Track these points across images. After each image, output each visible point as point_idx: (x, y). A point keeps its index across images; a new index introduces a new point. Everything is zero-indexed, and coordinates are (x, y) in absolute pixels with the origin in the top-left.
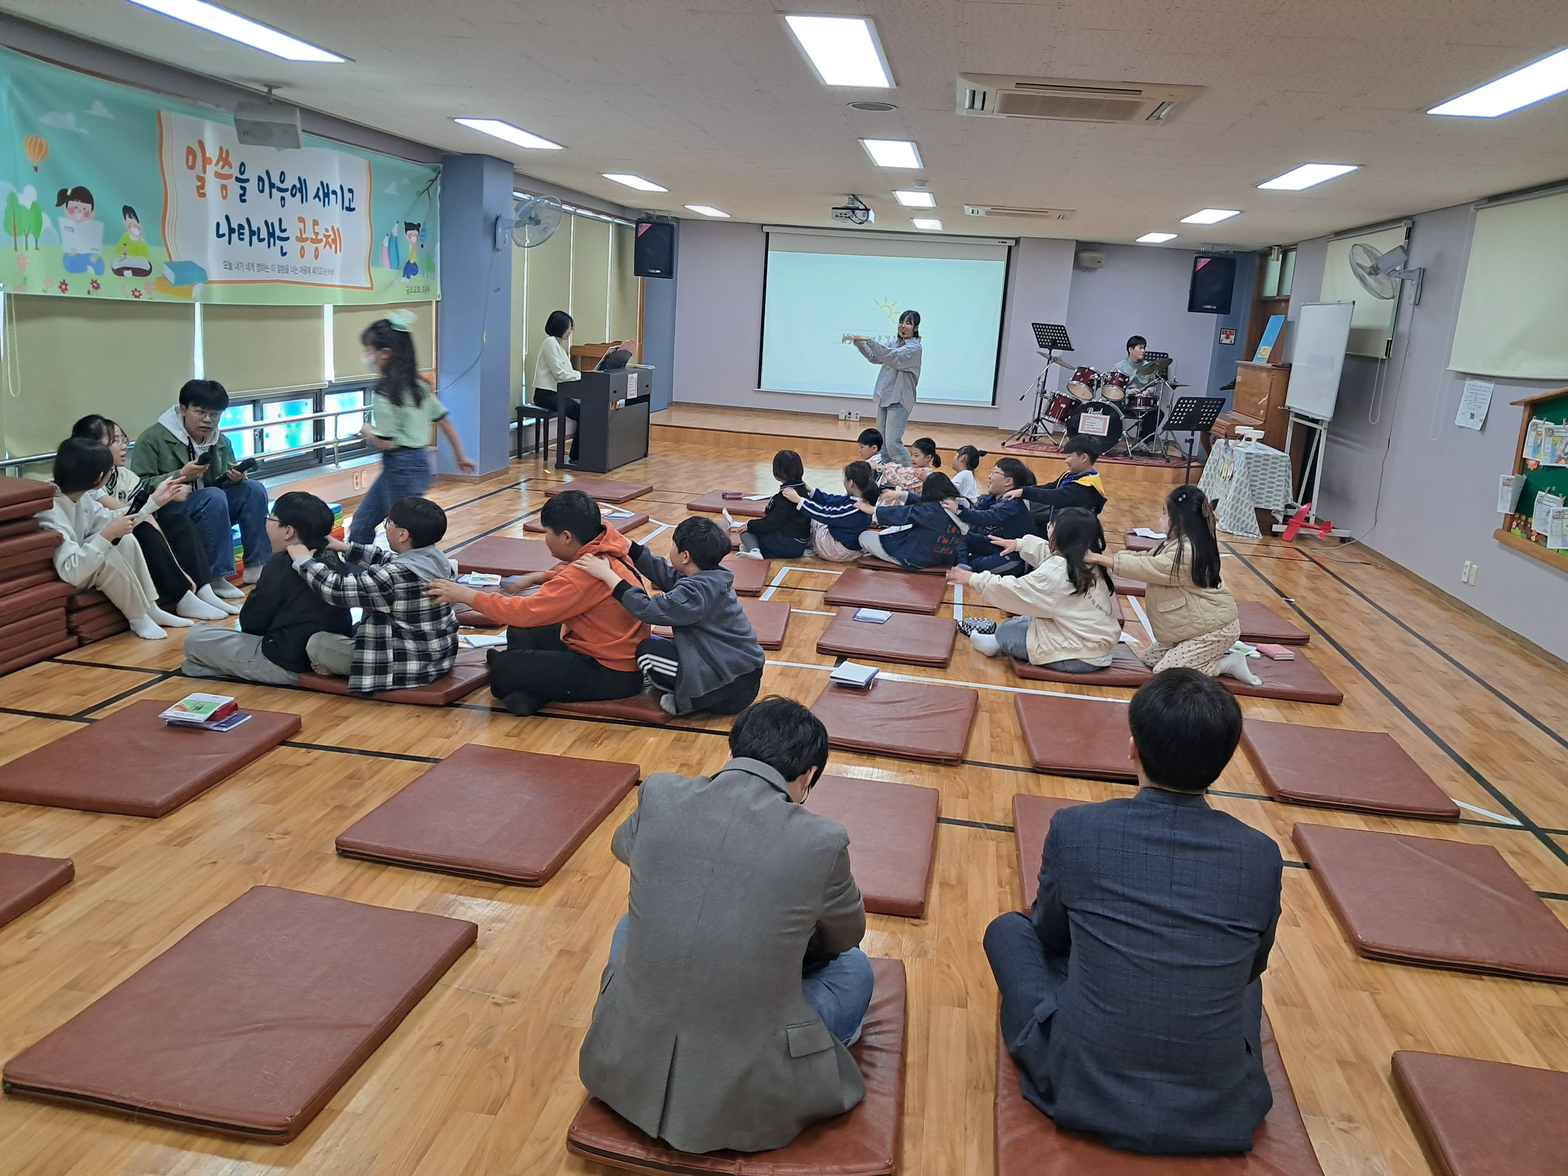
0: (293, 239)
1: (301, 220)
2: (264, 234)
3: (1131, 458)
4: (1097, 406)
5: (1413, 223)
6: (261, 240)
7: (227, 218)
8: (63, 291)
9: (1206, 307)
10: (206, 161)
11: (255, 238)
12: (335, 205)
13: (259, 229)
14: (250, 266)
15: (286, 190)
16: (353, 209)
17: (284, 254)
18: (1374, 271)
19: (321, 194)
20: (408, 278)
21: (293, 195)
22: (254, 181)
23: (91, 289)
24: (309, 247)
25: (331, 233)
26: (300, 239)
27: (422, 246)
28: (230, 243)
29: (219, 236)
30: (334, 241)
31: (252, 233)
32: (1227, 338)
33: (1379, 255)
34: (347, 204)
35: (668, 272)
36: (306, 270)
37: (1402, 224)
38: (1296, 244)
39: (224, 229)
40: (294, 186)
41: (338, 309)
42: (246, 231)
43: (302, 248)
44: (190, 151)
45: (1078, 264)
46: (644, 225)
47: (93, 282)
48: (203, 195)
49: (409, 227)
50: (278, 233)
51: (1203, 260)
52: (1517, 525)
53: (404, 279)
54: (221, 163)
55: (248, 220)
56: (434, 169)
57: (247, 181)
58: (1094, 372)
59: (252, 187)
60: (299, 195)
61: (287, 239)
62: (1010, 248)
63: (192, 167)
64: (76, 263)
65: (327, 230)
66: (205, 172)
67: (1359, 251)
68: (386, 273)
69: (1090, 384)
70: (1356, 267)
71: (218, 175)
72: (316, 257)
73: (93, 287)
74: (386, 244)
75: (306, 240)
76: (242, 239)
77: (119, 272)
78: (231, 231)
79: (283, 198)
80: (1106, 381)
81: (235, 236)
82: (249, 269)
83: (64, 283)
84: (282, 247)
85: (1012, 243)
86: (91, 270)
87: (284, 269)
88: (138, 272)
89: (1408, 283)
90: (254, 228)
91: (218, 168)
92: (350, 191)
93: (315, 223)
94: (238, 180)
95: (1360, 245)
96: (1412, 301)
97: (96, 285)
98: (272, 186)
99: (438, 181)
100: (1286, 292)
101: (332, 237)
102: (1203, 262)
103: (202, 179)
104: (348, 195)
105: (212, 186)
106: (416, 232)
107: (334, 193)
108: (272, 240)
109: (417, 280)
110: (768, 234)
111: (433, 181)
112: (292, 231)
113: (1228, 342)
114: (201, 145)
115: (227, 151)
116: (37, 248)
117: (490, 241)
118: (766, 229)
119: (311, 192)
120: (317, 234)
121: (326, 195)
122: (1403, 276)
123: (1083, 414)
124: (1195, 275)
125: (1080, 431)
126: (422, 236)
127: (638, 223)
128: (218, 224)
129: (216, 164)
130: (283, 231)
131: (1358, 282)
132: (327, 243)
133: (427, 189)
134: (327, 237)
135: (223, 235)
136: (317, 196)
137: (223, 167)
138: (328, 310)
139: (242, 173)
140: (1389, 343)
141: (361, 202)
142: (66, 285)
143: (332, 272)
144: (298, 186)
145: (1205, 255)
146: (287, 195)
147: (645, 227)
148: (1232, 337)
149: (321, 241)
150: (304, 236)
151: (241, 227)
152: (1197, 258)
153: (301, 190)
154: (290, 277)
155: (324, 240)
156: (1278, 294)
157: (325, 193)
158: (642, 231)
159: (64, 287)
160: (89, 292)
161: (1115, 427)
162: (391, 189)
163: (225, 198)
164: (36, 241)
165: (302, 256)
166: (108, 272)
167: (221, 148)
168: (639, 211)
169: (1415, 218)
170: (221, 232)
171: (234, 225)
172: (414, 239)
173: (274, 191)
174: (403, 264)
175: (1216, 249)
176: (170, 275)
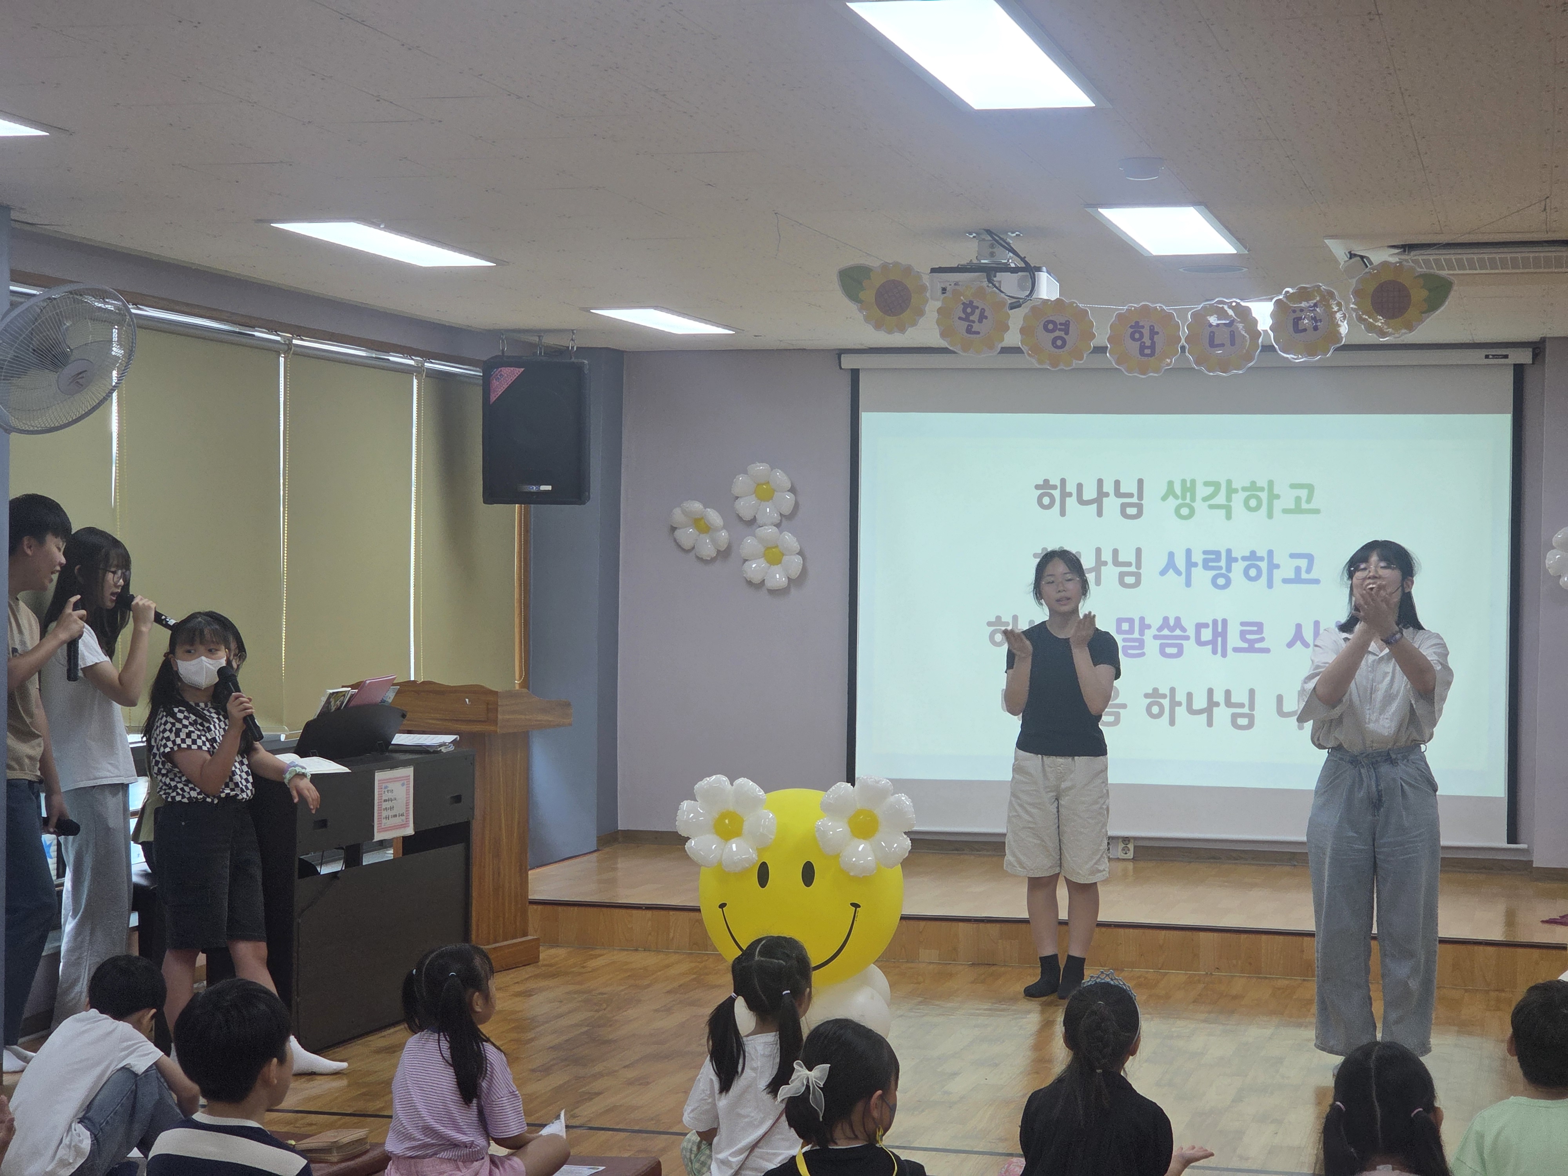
35: (575, 487)
46: (506, 371)
62: (1519, 371)
85: (1525, 357)
110: (856, 374)
118: (848, 362)
127: (491, 366)
147: (508, 375)
158: (499, 386)
168: (491, 335)
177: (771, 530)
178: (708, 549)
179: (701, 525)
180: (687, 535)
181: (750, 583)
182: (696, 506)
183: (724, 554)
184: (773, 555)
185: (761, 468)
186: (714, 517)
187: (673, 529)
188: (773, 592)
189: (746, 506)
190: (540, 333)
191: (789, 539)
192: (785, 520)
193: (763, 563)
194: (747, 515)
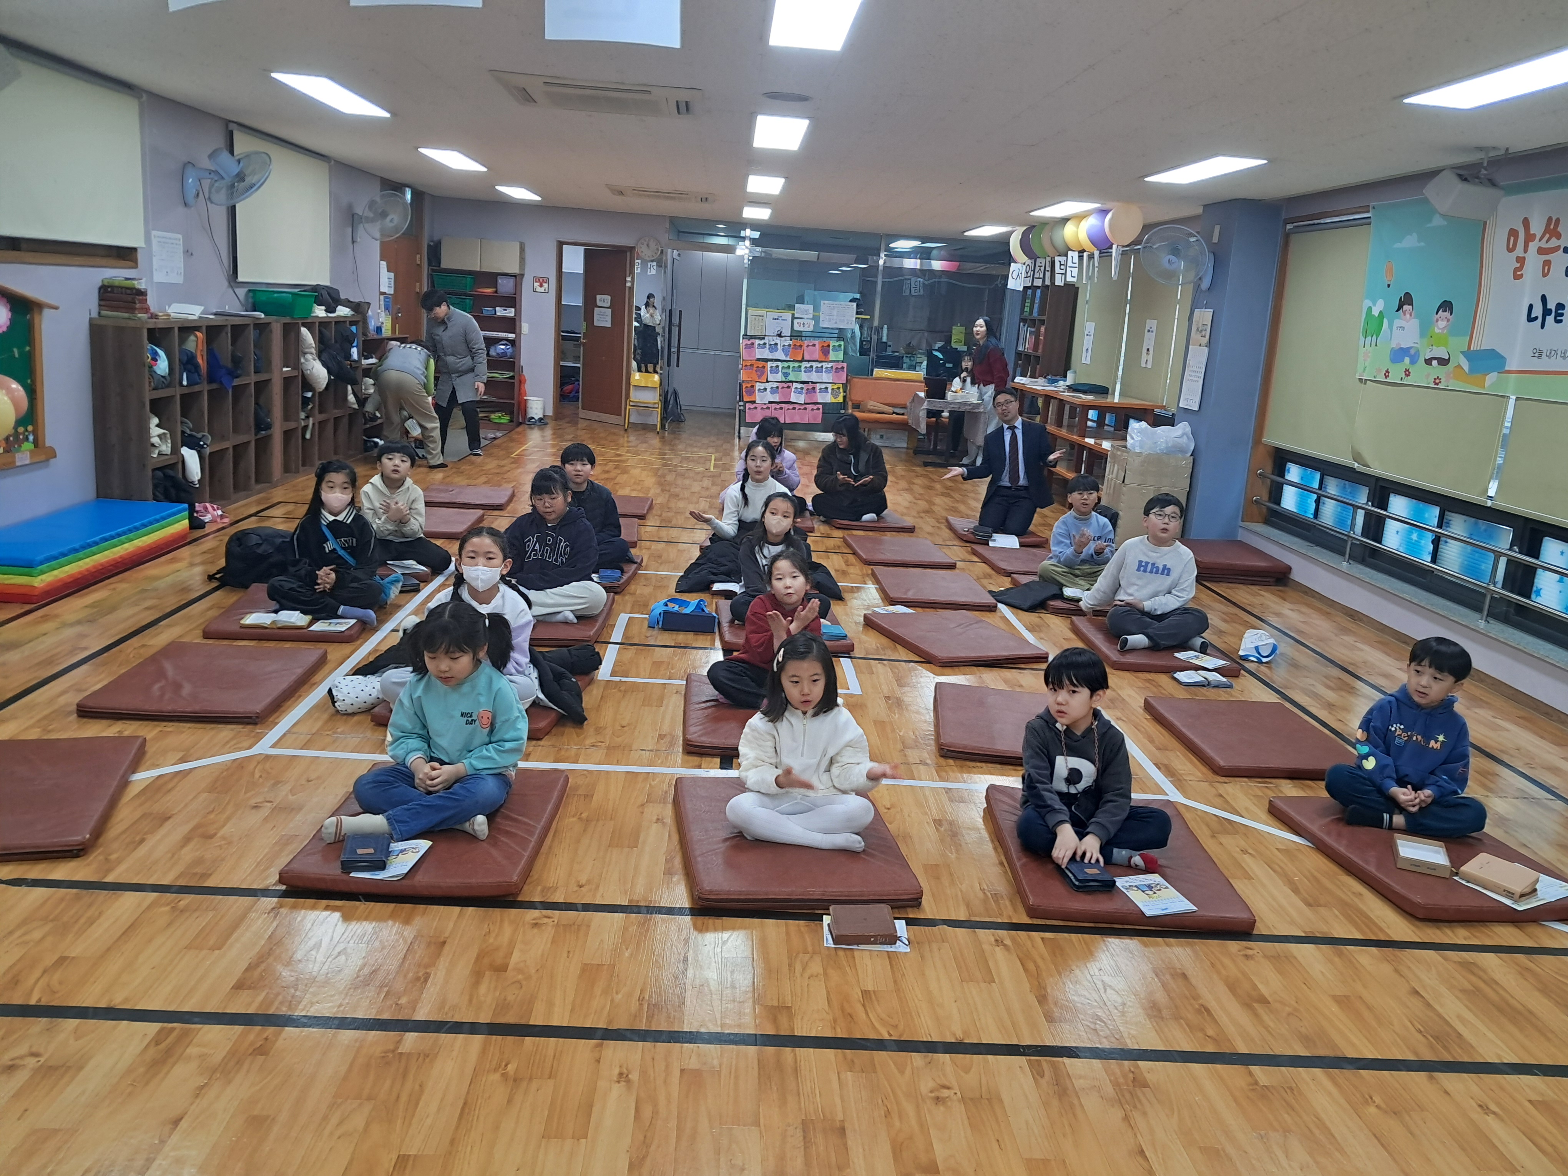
7: (1544, 299)
8: (1386, 377)
10: (1529, 238)
23: (1404, 376)
28: (1543, 326)
29: (1531, 320)
39: (1538, 311)
44: (1513, 233)
47: (1407, 370)
48: (1519, 278)
54: (1547, 236)
63: (1510, 250)
64: (1398, 355)
66: (1526, 251)
71: (1541, 251)
77: (1428, 362)
78: (1546, 312)
81: (1549, 319)
83: (1388, 371)
86: (1407, 360)
88: (1443, 362)
91: (1543, 244)
97: (1407, 373)
103: (1523, 261)
105: (1529, 265)
114: (1526, 223)
116: (1376, 345)
128: (1530, 307)
129: (1540, 240)
135: (1536, 318)
137: (1547, 241)
151: (1559, 306)
159: (1387, 374)
160: (1401, 378)
163: (1544, 275)
164: (1377, 340)
166: (1421, 361)
167: (1550, 219)
170: (1533, 316)
171: (1551, 306)
176: (1466, 366)
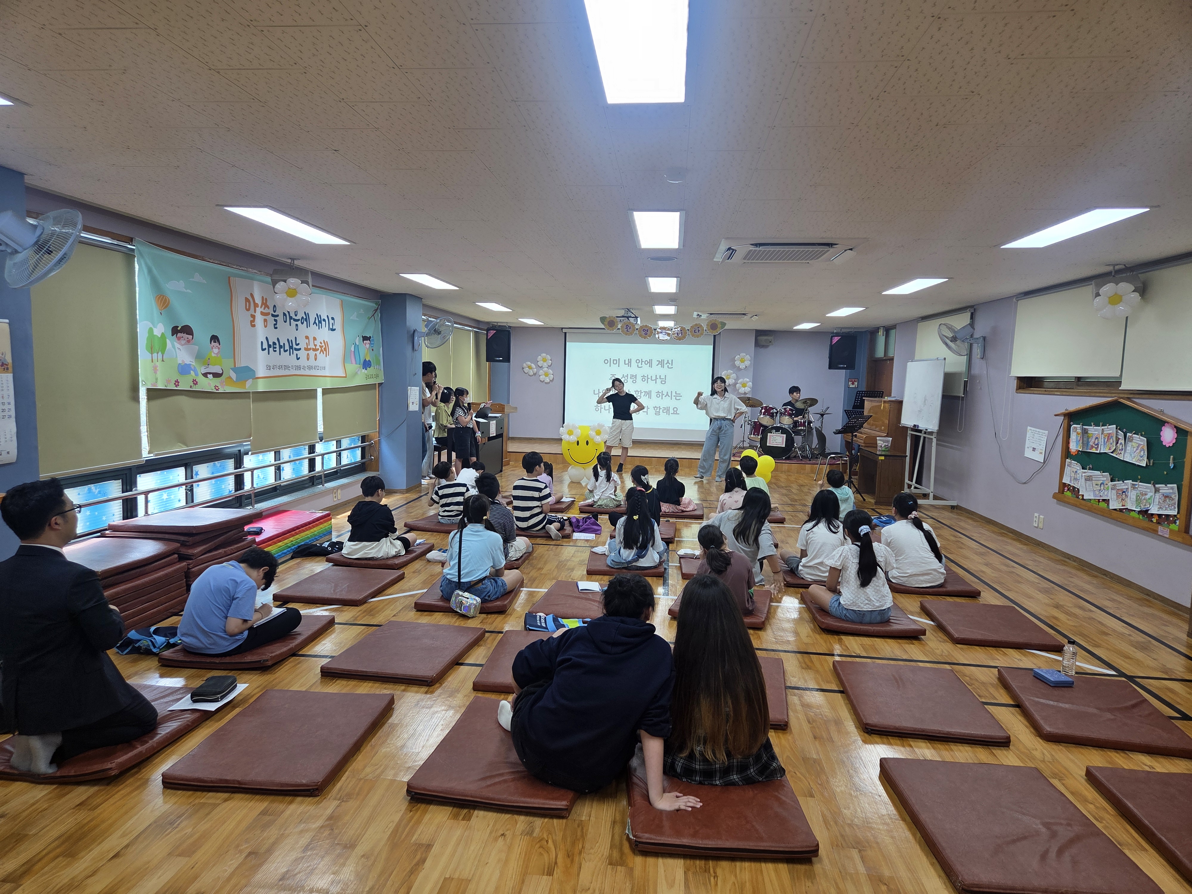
0: (303, 349)
1: (307, 337)
2: (287, 347)
3: (801, 460)
4: (777, 429)
5: (975, 310)
6: (285, 351)
7: (267, 338)
8: (176, 386)
9: (840, 366)
10: (256, 305)
11: (282, 350)
12: (325, 329)
13: (284, 344)
14: (280, 367)
15: (298, 320)
16: (335, 330)
17: (298, 359)
18: (954, 339)
19: (317, 321)
20: (366, 370)
21: (302, 323)
22: (281, 316)
23: (192, 385)
24: (312, 353)
25: (323, 344)
26: (307, 349)
27: (373, 350)
28: (269, 353)
29: (263, 350)
30: (325, 349)
31: (280, 347)
32: (853, 384)
33: (956, 330)
34: (331, 327)
35: (507, 359)
36: (310, 368)
37: (968, 311)
38: (896, 325)
39: (265, 346)
40: (303, 318)
41: (325, 392)
42: (277, 346)
43: (308, 354)
44: (247, 300)
45: (757, 344)
46: (492, 331)
48: (254, 326)
49: (365, 338)
50: (295, 346)
51: (836, 338)
52: (1068, 490)
53: (364, 370)
54: (263, 306)
55: (278, 339)
56: (376, 304)
57: (278, 316)
58: (773, 409)
59: (280, 319)
60: (305, 322)
61: (300, 349)
62: (715, 337)
63: (248, 310)
64: (184, 369)
65: (321, 343)
66: (255, 312)
67: (944, 328)
68: (352, 367)
69: (772, 416)
70: (943, 338)
71: (262, 314)
72: (316, 359)
73: (194, 383)
74: (353, 349)
75: (310, 349)
76: (275, 351)
77: (206, 375)
78: (269, 346)
79: (297, 325)
80: (781, 413)
81: (271, 349)
82: (279, 369)
83: (177, 381)
84: (297, 354)
86: (192, 373)
87: (298, 368)
88: (216, 375)
89: (975, 346)
90: (282, 344)
91: (262, 310)
92: (333, 319)
93: (315, 339)
94: (273, 316)
95: (944, 324)
96: (979, 356)
97: (195, 382)
98: (291, 318)
99: (379, 311)
100: (890, 355)
101: (324, 347)
102: (836, 339)
103: (253, 316)
104: (331, 321)
105: (259, 319)
106: (369, 341)
107: (324, 320)
108: (291, 350)
109: (370, 371)
110: (565, 333)
111: (376, 310)
112: (302, 346)
113: (853, 386)
114: (252, 295)
115: (266, 299)
116: (163, 361)
117: (410, 347)
118: (564, 331)
119: (312, 321)
120: (315, 345)
121: (320, 322)
122: (971, 342)
123: (769, 434)
124: (832, 347)
125: (768, 445)
126: (372, 344)
127: (488, 330)
128: (262, 342)
129: (261, 307)
130: (297, 345)
131: (944, 346)
132: (322, 350)
133: (373, 315)
134: (321, 347)
135: (265, 349)
136: (315, 323)
137: (264, 309)
138: (320, 392)
139: (275, 312)
140: (966, 382)
141: (338, 326)
142: (179, 382)
143: (324, 368)
144: (305, 317)
145: (837, 335)
146: (299, 323)
147: (492, 333)
148: (856, 383)
149: (318, 349)
150: (309, 347)
151: (274, 343)
152: (832, 337)
153: (306, 320)
154: (302, 372)
155: (320, 349)
156: (885, 356)
157: (319, 321)
158: (490, 335)
159: (177, 384)
160: (191, 387)
161: (790, 441)
162: (354, 317)
163: (266, 327)
164: (163, 356)
165: (308, 359)
166: (200, 375)
167: (263, 297)
168: (488, 323)
169: (975, 307)
170: (264, 348)
171: (271, 343)
172: (368, 346)
173: (292, 321)
174: (362, 361)
175: (843, 331)
176: (233, 375)
177: (546, 369)
178: (531, 373)
179: (530, 367)
180: (526, 370)
181: (541, 381)
182: (529, 363)
183: (535, 374)
184: (546, 375)
185: (544, 355)
186: (533, 366)
187: (523, 368)
188: (546, 383)
189: (540, 364)
190: (497, 323)
191: (551, 371)
192: (549, 367)
193: (544, 377)
194: (540, 366)
